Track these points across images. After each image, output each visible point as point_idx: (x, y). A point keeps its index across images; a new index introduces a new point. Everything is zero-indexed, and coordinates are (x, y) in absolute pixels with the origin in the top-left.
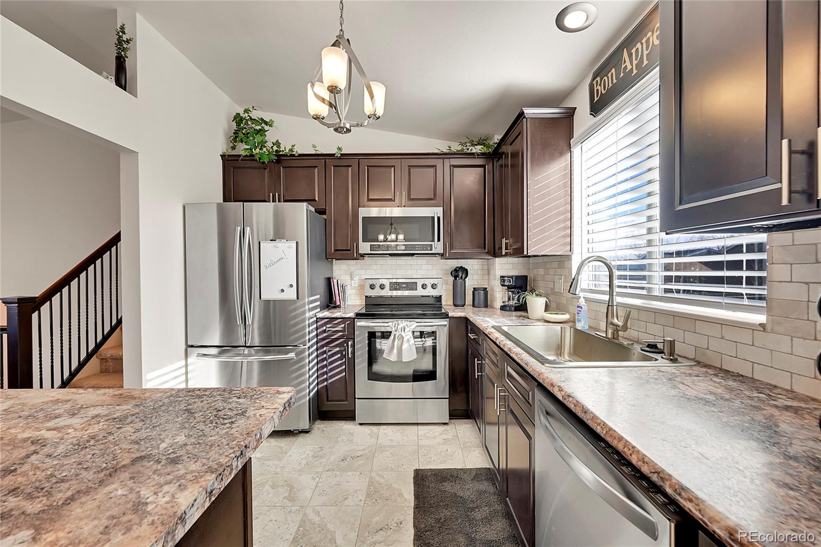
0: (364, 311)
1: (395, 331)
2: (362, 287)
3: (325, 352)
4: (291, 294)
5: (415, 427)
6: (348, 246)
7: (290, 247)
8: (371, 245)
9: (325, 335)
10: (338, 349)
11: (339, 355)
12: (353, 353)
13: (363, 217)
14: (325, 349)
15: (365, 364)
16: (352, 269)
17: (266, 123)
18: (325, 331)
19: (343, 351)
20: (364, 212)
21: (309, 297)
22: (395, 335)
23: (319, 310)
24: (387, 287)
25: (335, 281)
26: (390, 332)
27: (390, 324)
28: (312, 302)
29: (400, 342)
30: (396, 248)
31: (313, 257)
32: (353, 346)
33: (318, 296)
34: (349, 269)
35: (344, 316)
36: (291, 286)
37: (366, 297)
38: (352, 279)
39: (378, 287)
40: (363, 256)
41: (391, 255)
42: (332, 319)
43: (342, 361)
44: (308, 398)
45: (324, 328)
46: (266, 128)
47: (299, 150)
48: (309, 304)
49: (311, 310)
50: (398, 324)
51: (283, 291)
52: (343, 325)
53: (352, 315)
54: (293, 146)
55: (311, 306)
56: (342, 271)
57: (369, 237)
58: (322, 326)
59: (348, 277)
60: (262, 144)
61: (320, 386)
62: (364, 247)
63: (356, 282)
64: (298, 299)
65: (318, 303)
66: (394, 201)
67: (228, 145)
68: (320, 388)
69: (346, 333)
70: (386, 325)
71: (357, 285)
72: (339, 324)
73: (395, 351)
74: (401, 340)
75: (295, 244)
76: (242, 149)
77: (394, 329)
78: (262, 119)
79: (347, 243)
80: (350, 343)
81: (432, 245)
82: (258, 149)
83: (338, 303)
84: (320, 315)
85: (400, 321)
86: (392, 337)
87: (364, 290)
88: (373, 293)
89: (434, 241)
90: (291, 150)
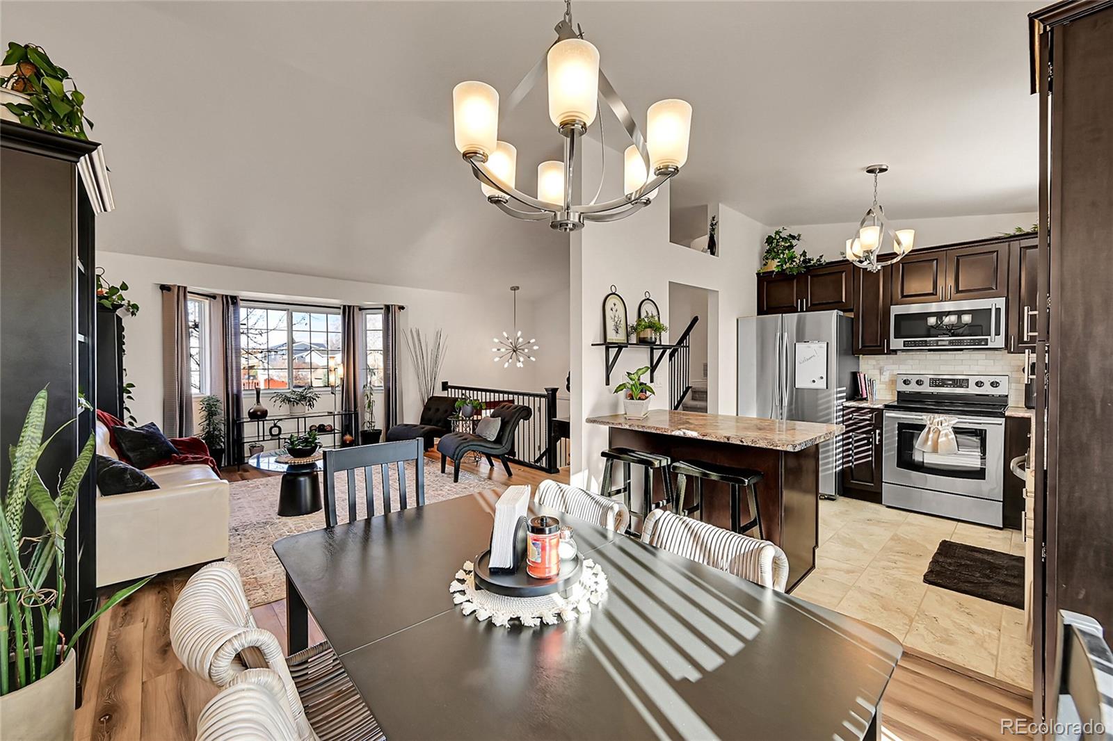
0: (896, 404)
1: (931, 424)
2: (893, 382)
3: (850, 437)
4: (821, 384)
5: (955, 523)
6: (877, 343)
7: (821, 347)
8: (904, 341)
9: (851, 422)
10: (865, 436)
11: (866, 441)
12: (881, 440)
13: (895, 315)
14: (851, 434)
15: (893, 453)
16: (882, 363)
17: (794, 237)
18: (850, 419)
19: (870, 438)
20: (896, 310)
21: (837, 388)
22: (930, 428)
23: (845, 400)
24: (927, 383)
25: (862, 376)
26: (925, 425)
27: (924, 417)
28: (840, 392)
29: (936, 435)
30: (937, 343)
31: (841, 352)
32: (881, 434)
33: (845, 388)
34: (878, 364)
35: (872, 406)
36: (822, 378)
37: (899, 392)
38: (881, 373)
39: (913, 382)
40: (895, 352)
41: (930, 350)
42: (859, 409)
43: (868, 447)
44: (834, 471)
45: (851, 416)
46: (794, 242)
47: (826, 259)
48: (837, 394)
49: (838, 399)
50: (934, 418)
51: (814, 381)
52: (870, 415)
53: (880, 406)
54: (821, 257)
55: (839, 395)
56: (869, 366)
57: (903, 333)
58: (848, 414)
59: (877, 372)
60: (792, 259)
61: (844, 466)
62: (896, 343)
63: (886, 376)
64: (827, 388)
65: (845, 394)
66: (936, 295)
67: (761, 262)
68: (846, 468)
69: (874, 422)
70: (920, 417)
71: (887, 380)
72: (865, 414)
73: (930, 443)
74: (938, 433)
75: (826, 345)
76: (774, 266)
77: (928, 422)
78: (790, 236)
79: (877, 340)
80: (878, 431)
81: (987, 339)
82: (788, 264)
83: (865, 396)
84: (848, 404)
85: (936, 415)
86: (926, 430)
87: (896, 384)
88: (907, 389)
89: (990, 335)
90: (819, 260)
